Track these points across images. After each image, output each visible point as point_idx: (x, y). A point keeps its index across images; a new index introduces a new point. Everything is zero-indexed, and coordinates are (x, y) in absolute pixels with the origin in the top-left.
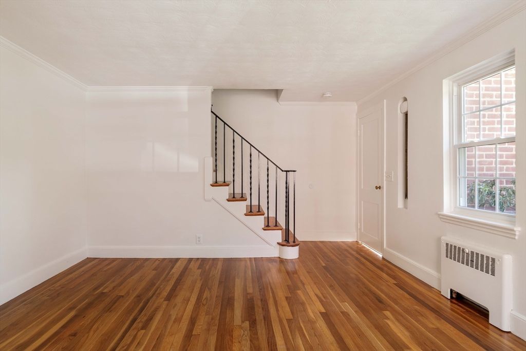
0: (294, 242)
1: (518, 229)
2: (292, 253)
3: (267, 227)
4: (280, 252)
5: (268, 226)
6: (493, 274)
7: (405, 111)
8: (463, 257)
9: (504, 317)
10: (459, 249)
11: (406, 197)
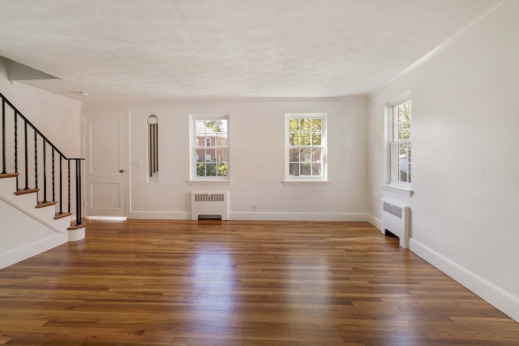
1: (231, 181)
3: (56, 216)
4: (70, 236)
6: (223, 200)
7: (154, 123)
8: (207, 198)
9: (227, 216)
10: (204, 195)
11: (151, 176)
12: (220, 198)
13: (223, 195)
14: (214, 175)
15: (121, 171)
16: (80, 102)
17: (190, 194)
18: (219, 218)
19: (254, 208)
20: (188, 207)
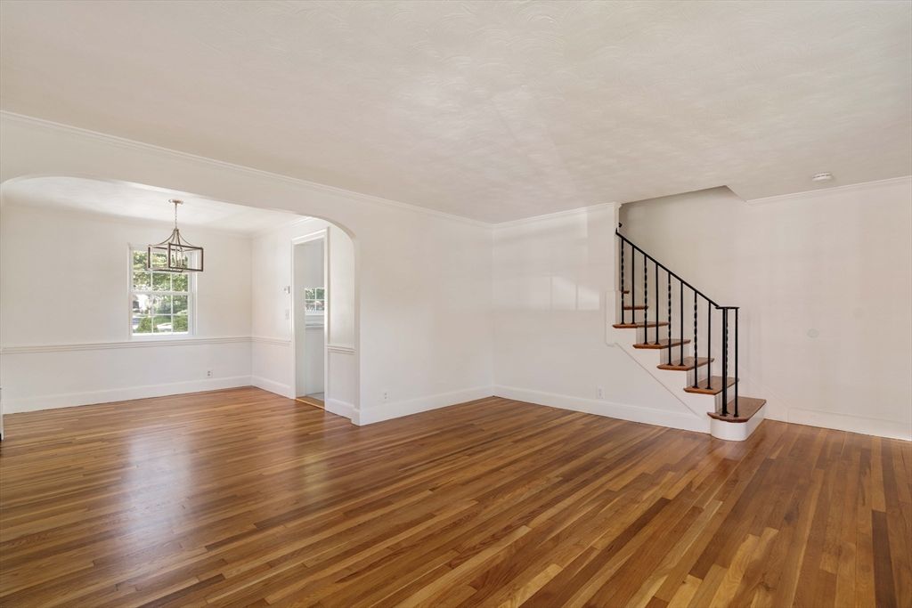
0: (736, 415)
3: (693, 388)
4: (712, 426)
5: (696, 386)
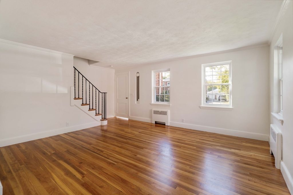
0: (106, 119)
1: (171, 105)
2: (105, 123)
3: (96, 115)
4: (101, 123)
6: (166, 115)
7: (138, 76)
8: (159, 113)
9: (168, 123)
10: (158, 111)
11: (137, 100)
12: (165, 113)
13: (166, 112)
14: (163, 101)
15: (127, 98)
16: (114, 70)
17: (151, 110)
18: (164, 124)
19: (183, 121)
20: (151, 117)
